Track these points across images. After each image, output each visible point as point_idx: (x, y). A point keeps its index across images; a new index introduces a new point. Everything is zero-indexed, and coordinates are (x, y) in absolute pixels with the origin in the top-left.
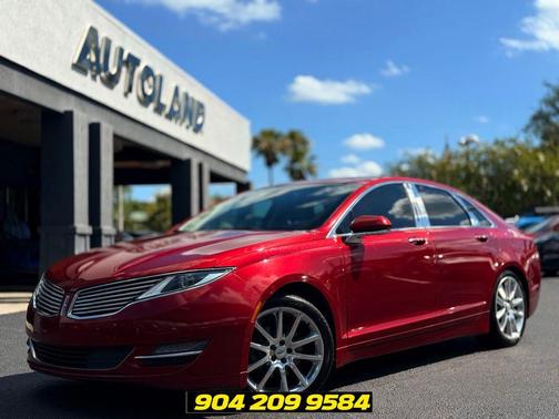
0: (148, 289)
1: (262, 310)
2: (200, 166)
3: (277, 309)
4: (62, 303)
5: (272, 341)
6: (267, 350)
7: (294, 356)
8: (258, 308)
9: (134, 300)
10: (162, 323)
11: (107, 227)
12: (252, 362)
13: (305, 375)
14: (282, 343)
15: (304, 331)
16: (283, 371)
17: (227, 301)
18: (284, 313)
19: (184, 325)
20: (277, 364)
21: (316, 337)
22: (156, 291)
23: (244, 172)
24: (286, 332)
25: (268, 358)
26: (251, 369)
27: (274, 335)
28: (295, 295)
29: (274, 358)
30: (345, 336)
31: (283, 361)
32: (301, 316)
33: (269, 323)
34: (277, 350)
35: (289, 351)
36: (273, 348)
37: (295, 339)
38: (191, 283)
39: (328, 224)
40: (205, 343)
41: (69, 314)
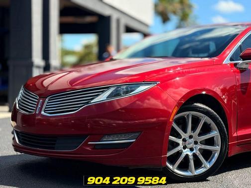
0: (97, 95)
1: (178, 113)
2: (118, 21)
3: (187, 113)
4: (37, 105)
5: (184, 135)
6: (180, 141)
7: (199, 146)
8: (175, 111)
9: (87, 103)
10: (106, 120)
11: (55, 62)
12: (169, 150)
13: (207, 160)
14: (191, 137)
15: (206, 129)
16: (191, 157)
17: (149, 106)
18: (192, 116)
19: (121, 122)
20: (186, 152)
21: (215, 133)
22: (103, 97)
23: (146, 25)
24: (194, 129)
25: (180, 147)
26: (169, 154)
27: (185, 131)
28: (200, 103)
29: (185, 148)
30: (235, 135)
31: (192, 149)
32: (205, 119)
33: (182, 123)
34: (187, 142)
35: (196, 143)
36: (184, 140)
37: (200, 135)
38: (127, 92)
39: (225, 53)
40: (137, 134)
41: (43, 113)
